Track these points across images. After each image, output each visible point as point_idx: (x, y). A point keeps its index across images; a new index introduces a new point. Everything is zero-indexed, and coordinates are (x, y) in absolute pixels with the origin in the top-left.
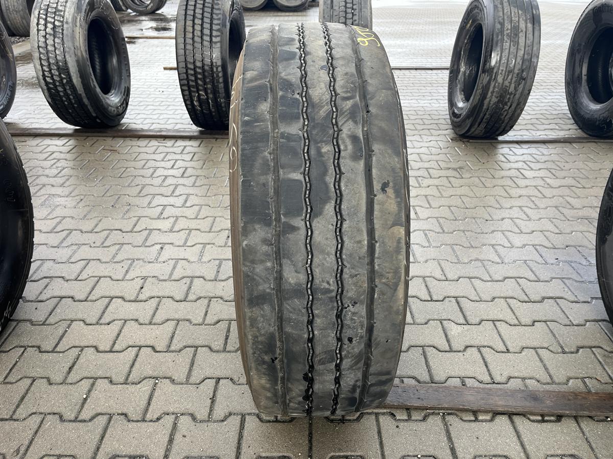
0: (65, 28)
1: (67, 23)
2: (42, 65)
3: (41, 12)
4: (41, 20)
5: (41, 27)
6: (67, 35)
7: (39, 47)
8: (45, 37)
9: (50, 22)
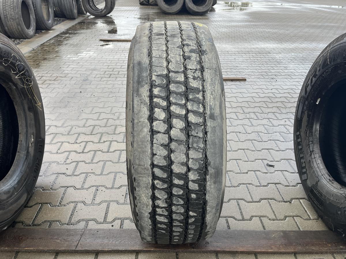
0: (209, 129)
1: (212, 117)
2: (154, 198)
3: (156, 91)
4: (156, 110)
5: (160, 126)
6: (214, 143)
7: (153, 165)
8: (167, 146)
9: (178, 116)
